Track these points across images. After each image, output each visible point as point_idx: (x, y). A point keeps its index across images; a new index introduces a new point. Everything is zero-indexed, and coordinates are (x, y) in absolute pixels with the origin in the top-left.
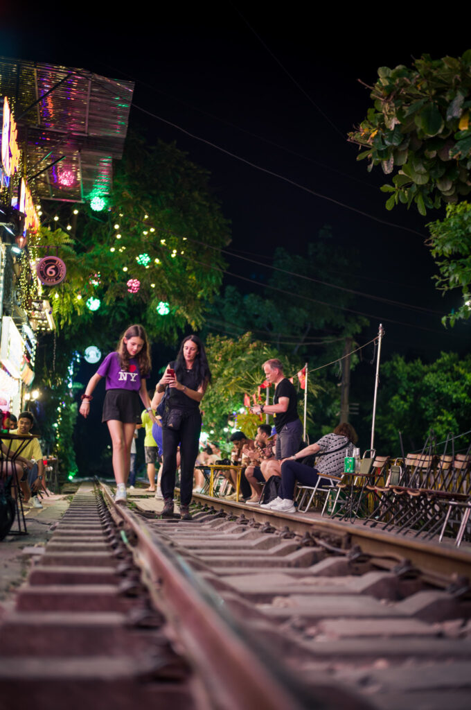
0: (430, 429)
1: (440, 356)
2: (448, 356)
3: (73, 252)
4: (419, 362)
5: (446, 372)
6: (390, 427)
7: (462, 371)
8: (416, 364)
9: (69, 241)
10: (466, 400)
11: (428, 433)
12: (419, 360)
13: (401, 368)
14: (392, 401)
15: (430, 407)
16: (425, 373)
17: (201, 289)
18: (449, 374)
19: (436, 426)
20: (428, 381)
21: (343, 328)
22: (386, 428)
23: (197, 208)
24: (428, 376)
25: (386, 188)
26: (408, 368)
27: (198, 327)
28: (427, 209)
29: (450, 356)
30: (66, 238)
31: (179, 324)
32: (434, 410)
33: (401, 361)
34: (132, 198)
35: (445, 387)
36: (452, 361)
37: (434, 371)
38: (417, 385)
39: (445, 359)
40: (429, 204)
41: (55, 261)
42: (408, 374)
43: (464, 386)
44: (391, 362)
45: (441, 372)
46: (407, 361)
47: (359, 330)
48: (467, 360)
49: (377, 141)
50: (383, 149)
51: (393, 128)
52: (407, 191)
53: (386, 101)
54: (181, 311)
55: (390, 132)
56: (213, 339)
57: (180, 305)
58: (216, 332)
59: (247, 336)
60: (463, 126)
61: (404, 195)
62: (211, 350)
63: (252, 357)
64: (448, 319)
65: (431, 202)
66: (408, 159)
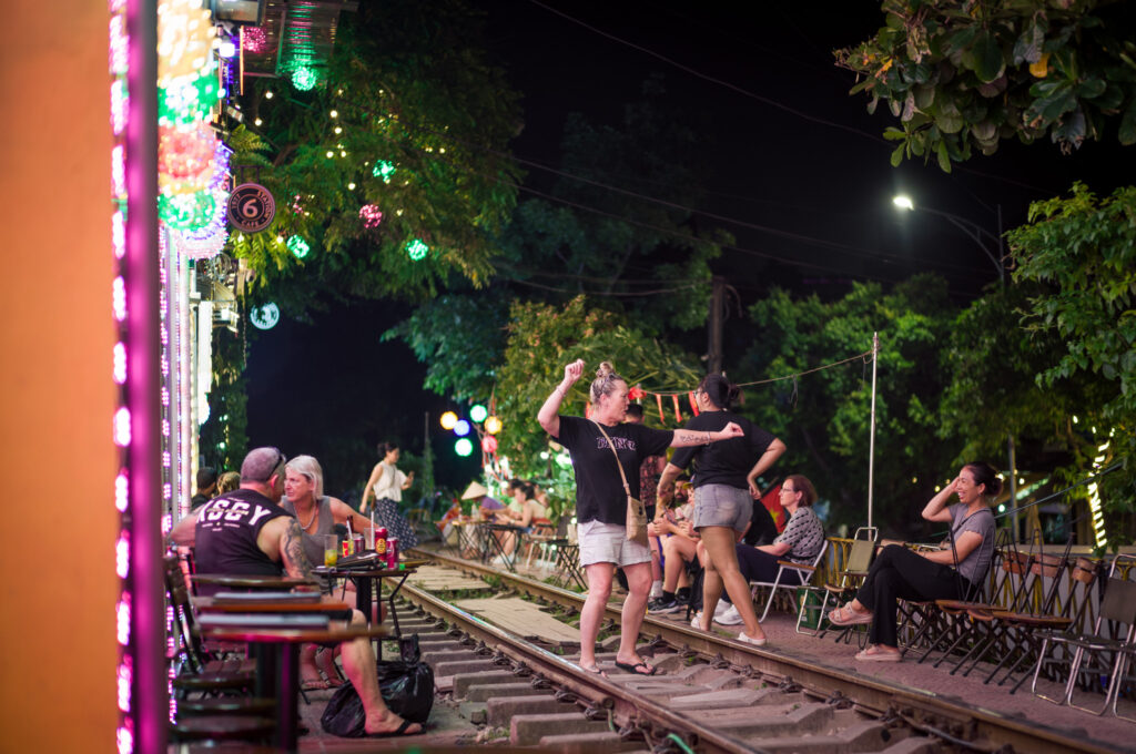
0: (839, 411)
1: (850, 289)
2: (864, 289)
3: (270, 164)
4: (815, 301)
5: (861, 316)
6: (770, 411)
7: (889, 314)
8: (811, 302)
9: (259, 145)
10: (899, 364)
11: (837, 421)
12: (815, 296)
13: (785, 311)
14: (772, 368)
15: (837, 376)
16: (827, 319)
17: (479, 212)
18: (867, 319)
19: (849, 408)
20: (834, 333)
21: (690, 250)
22: (763, 412)
23: (470, 77)
24: (832, 323)
25: (891, 133)
26: (796, 311)
27: (483, 283)
28: (952, 163)
29: (868, 289)
30: (255, 141)
31: (440, 272)
32: (844, 381)
33: (785, 298)
34: (365, 69)
35: (861, 342)
36: (872, 296)
37: (841, 315)
38: (813, 338)
39: (861, 293)
40: (956, 156)
41: (256, 191)
42: (798, 319)
43: (895, 339)
44: (768, 301)
45: (855, 316)
46: (794, 299)
47: (717, 252)
48: (897, 294)
49: (893, 77)
50: (901, 90)
51: (919, 60)
52: (922, 135)
53: (912, 23)
54: (452, 255)
55: (914, 65)
56: (520, 308)
57: (452, 247)
58: (525, 293)
59: (578, 302)
60: (1037, 70)
61: (918, 142)
62: (519, 327)
63: (601, 344)
64: (1044, 377)
65: (958, 152)
66: (935, 99)
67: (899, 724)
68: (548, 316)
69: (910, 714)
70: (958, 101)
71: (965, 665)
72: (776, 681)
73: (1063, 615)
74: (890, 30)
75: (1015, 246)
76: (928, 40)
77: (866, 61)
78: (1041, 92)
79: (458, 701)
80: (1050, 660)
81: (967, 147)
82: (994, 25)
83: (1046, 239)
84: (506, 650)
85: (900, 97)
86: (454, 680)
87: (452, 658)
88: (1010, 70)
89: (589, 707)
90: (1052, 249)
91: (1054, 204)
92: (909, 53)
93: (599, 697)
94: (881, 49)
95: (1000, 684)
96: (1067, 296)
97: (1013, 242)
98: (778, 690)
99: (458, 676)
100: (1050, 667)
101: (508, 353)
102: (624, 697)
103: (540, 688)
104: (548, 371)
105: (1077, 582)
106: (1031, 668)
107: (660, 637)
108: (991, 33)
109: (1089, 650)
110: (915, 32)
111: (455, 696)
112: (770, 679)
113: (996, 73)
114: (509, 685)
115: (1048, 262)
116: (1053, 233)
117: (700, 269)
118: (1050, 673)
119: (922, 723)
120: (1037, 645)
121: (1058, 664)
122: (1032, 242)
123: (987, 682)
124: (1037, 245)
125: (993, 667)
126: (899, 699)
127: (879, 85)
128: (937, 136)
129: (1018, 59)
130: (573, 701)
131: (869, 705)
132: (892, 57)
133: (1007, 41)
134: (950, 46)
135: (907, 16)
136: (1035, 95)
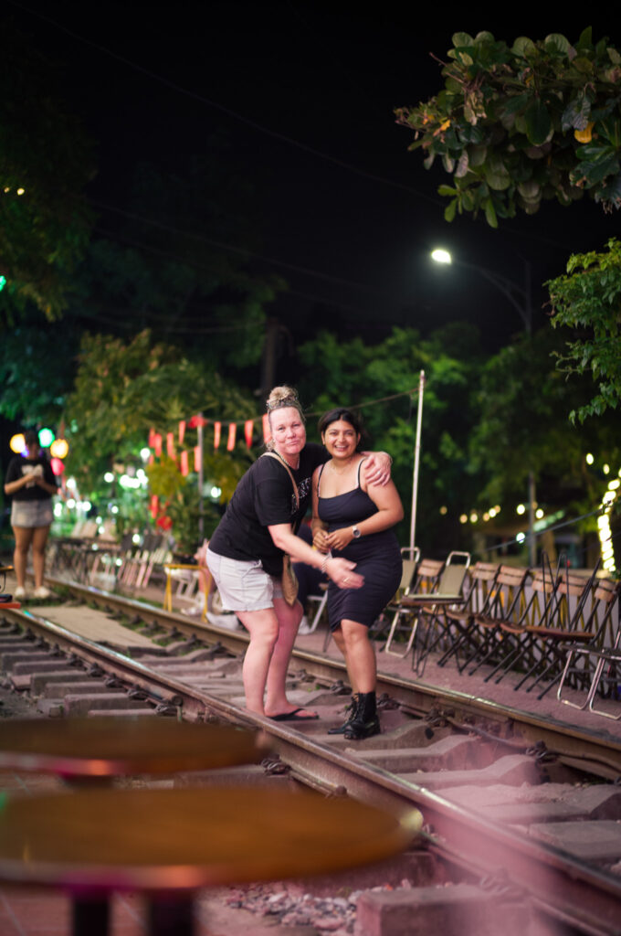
1: (390, 334)
2: (403, 334)
4: (358, 343)
5: (400, 358)
7: (425, 358)
8: (355, 345)
12: (359, 340)
13: (331, 352)
15: (376, 413)
16: (368, 361)
17: (54, 250)
20: (375, 374)
24: (374, 364)
25: (444, 189)
26: (341, 353)
27: (57, 317)
28: (499, 219)
29: (407, 334)
31: (17, 304)
32: (383, 418)
33: (331, 341)
35: (399, 382)
36: (411, 341)
37: (382, 357)
38: (355, 378)
39: (400, 338)
40: (502, 212)
42: (343, 361)
44: (315, 343)
45: (394, 359)
46: (340, 341)
47: (270, 296)
48: (433, 340)
49: (450, 136)
50: (458, 148)
51: (474, 121)
52: (472, 192)
53: (469, 87)
54: (28, 289)
55: (469, 126)
56: (90, 340)
57: (28, 281)
58: (94, 327)
59: (144, 336)
60: (582, 136)
61: (468, 198)
62: (90, 358)
63: (166, 376)
64: (577, 415)
65: (504, 209)
66: (486, 158)
67: (441, 723)
68: (116, 349)
69: (452, 715)
70: (507, 161)
71: (497, 674)
72: (328, 685)
73: (585, 630)
74: (449, 93)
75: (555, 294)
76: (484, 104)
77: (426, 121)
78: (585, 155)
79: (35, 697)
80: (573, 670)
81: (512, 205)
82: (545, 94)
83: (584, 289)
84: (79, 653)
85: (455, 155)
86: (31, 679)
87: (28, 659)
88: (557, 135)
89: (159, 704)
90: (589, 298)
91: (591, 257)
92: (466, 115)
93: (169, 695)
94: (440, 110)
95: (529, 690)
96: (600, 342)
97: (553, 290)
98: (330, 692)
99: (35, 675)
100: (573, 676)
101: (78, 382)
102: (193, 695)
103: (112, 687)
104: (116, 399)
105: (599, 601)
106: (556, 678)
107: (219, 644)
108: (542, 100)
109: (609, 660)
110: (472, 96)
111: (32, 694)
112: (322, 682)
113: (545, 138)
114: (83, 684)
115: (584, 310)
116: (590, 284)
117: (255, 311)
118: (572, 681)
119: (463, 723)
120: (561, 656)
121: (580, 673)
122: (571, 292)
123: (516, 689)
124: (576, 294)
125: (521, 676)
126: (442, 701)
127: (437, 143)
128: (486, 192)
129: (566, 126)
130: (144, 699)
131: (414, 706)
132: (450, 118)
133: (556, 109)
134: (503, 110)
135: (466, 82)
136: (581, 158)
